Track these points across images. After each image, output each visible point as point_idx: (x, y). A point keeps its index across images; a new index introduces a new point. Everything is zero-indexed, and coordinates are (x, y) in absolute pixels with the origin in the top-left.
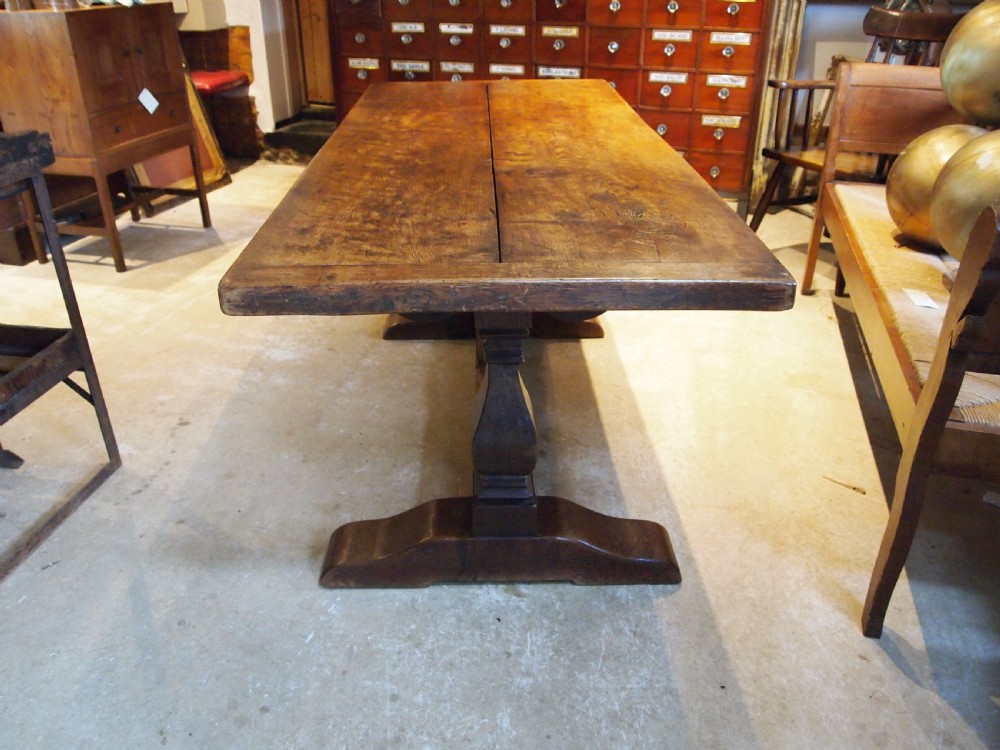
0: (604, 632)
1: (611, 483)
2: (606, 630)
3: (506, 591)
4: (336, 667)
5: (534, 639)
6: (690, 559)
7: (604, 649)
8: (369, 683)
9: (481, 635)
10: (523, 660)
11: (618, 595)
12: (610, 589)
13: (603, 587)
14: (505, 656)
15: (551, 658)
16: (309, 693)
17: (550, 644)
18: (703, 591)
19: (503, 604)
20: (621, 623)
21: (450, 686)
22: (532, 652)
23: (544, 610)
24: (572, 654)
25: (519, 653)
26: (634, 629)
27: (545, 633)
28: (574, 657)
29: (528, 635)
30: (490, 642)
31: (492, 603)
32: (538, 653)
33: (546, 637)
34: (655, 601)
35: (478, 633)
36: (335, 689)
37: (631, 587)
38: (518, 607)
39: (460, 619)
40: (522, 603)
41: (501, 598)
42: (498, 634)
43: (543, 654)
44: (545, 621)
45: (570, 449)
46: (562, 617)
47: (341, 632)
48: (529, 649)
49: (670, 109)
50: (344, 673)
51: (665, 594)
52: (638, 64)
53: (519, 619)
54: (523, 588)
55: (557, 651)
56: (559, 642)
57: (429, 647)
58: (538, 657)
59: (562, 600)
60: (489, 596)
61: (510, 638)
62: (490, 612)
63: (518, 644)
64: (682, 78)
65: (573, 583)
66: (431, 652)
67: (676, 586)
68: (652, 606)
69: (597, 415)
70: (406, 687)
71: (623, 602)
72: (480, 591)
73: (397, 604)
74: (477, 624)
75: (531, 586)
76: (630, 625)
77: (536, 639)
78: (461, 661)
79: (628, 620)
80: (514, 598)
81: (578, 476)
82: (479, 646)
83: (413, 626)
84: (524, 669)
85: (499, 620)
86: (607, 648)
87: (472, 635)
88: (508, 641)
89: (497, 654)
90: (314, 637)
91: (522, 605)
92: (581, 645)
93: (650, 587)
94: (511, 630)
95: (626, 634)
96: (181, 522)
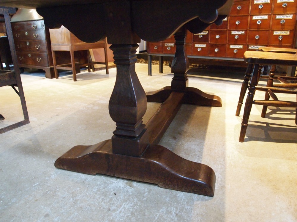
0: (161, 211)
1: (200, 152)
2: (163, 210)
3: (126, 183)
4: (35, 197)
5: (125, 206)
6: (223, 187)
7: (156, 218)
8: (42, 207)
9: (103, 199)
10: (114, 214)
11: (178, 195)
12: (175, 192)
13: (172, 191)
14: (107, 210)
15: (128, 216)
16: (17, 205)
17: (131, 210)
18: (224, 203)
19: (122, 188)
20: (172, 208)
21: (73, 217)
22: (120, 212)
23: (138, 195)
24: (139, 217)
25: (114, 210)
26: (177, 212)
27: (132, 204)
28: (139, 219)
29: (124, 204)
30: (105, 202)
31: (117, 187)
32: (123, 212)
33: (131, 207)
34: (195, 202)
35: (102, 197)
36: (28, 206)
37: (186, 194)
38: (127, 191)
39: (99, 190)
40: (130, 190)
41: (122, 186)
42: (111, 200)
43: (125, 213)
44: (136, 200)
45: (188, 138)
46: (145, 199)
47: (49, 185)
48: (119, 210)
49: (260, 29)
50: (37, 200)
51: (202, 200)
52: (248, 13)
53: (124, 196)
54: (135, 184)
55: (133, 214)
56: (136, 210)
57: (77, 198)
58: (122, 214)
59: (149, 192)
60: (119, 184)
61: (115, 202)
62: (114, 190)
63: (116, 207)
64: (266, 17)
65: (159, 186)
66: (76, 201)
67: (210, 198)
68: (193, 204)
69: (206, 129)
70: (55, 212)
71: (179, 199)
72: (115, 182)
73: (78, 180)
74: (105, 194)
75: (139, 184)
76: (176, 211)
77: (127, 206)
78: (86, 208)
79: (176, 208)
80: (128, 187)
81: (186, 147)
82: (99, 203)
83: (78, 189)
84: (111, 218)
85: (115, 194)
86: (158, 218)
87: (99, 198)
88: (113, 204)
89: (104, 208)
90: (38, 185)
91: (130, 191)
92: (146, 214)
93: (196, 195)
94: (118, 200)
95: (172, 214)
96: (31, 140)
